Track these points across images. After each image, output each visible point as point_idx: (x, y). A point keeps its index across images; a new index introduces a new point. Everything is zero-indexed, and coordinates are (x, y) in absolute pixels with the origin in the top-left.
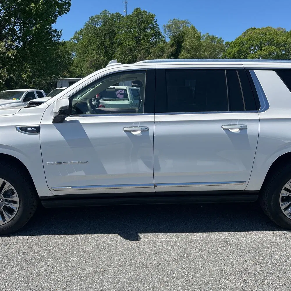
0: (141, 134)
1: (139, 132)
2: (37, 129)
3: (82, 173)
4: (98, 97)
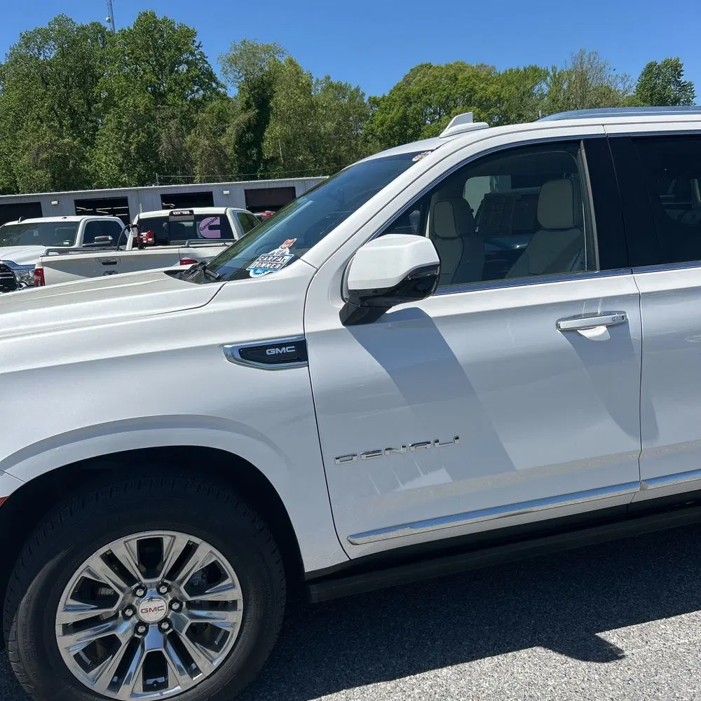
0: (608, 336)
1: (601, 330)
2: (295, 352)
3: (441, 477)
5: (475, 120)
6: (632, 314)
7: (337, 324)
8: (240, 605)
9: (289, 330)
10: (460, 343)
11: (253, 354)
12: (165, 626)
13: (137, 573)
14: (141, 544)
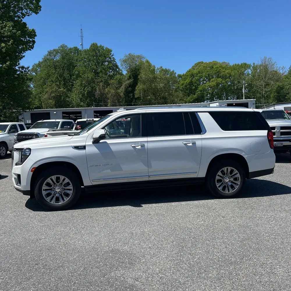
1: (140, 147)
2: (84, 147)
3: (109, 171)
4: (80, 128)
5: (124, 109)
6: (146, 144)
7: (91, 143)
8: (72, 190)
9: (83, 144)
10: (113, 148)
11: (77, 148)
12: (60, 193)
13: (55, 182)
14: (57, 177)
